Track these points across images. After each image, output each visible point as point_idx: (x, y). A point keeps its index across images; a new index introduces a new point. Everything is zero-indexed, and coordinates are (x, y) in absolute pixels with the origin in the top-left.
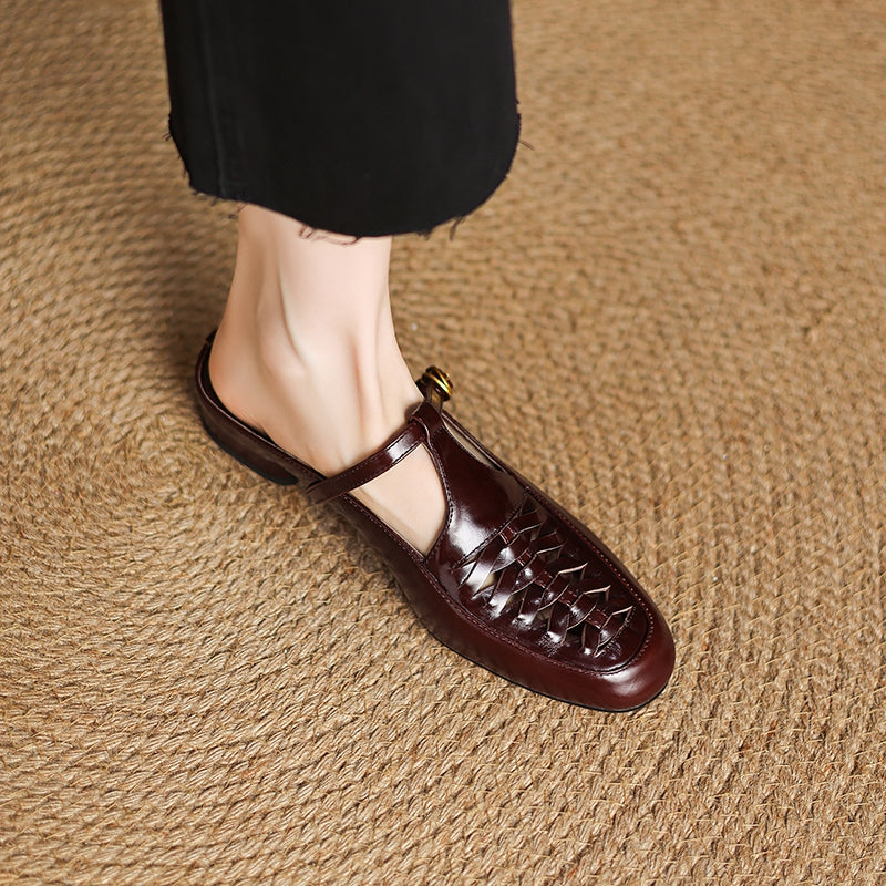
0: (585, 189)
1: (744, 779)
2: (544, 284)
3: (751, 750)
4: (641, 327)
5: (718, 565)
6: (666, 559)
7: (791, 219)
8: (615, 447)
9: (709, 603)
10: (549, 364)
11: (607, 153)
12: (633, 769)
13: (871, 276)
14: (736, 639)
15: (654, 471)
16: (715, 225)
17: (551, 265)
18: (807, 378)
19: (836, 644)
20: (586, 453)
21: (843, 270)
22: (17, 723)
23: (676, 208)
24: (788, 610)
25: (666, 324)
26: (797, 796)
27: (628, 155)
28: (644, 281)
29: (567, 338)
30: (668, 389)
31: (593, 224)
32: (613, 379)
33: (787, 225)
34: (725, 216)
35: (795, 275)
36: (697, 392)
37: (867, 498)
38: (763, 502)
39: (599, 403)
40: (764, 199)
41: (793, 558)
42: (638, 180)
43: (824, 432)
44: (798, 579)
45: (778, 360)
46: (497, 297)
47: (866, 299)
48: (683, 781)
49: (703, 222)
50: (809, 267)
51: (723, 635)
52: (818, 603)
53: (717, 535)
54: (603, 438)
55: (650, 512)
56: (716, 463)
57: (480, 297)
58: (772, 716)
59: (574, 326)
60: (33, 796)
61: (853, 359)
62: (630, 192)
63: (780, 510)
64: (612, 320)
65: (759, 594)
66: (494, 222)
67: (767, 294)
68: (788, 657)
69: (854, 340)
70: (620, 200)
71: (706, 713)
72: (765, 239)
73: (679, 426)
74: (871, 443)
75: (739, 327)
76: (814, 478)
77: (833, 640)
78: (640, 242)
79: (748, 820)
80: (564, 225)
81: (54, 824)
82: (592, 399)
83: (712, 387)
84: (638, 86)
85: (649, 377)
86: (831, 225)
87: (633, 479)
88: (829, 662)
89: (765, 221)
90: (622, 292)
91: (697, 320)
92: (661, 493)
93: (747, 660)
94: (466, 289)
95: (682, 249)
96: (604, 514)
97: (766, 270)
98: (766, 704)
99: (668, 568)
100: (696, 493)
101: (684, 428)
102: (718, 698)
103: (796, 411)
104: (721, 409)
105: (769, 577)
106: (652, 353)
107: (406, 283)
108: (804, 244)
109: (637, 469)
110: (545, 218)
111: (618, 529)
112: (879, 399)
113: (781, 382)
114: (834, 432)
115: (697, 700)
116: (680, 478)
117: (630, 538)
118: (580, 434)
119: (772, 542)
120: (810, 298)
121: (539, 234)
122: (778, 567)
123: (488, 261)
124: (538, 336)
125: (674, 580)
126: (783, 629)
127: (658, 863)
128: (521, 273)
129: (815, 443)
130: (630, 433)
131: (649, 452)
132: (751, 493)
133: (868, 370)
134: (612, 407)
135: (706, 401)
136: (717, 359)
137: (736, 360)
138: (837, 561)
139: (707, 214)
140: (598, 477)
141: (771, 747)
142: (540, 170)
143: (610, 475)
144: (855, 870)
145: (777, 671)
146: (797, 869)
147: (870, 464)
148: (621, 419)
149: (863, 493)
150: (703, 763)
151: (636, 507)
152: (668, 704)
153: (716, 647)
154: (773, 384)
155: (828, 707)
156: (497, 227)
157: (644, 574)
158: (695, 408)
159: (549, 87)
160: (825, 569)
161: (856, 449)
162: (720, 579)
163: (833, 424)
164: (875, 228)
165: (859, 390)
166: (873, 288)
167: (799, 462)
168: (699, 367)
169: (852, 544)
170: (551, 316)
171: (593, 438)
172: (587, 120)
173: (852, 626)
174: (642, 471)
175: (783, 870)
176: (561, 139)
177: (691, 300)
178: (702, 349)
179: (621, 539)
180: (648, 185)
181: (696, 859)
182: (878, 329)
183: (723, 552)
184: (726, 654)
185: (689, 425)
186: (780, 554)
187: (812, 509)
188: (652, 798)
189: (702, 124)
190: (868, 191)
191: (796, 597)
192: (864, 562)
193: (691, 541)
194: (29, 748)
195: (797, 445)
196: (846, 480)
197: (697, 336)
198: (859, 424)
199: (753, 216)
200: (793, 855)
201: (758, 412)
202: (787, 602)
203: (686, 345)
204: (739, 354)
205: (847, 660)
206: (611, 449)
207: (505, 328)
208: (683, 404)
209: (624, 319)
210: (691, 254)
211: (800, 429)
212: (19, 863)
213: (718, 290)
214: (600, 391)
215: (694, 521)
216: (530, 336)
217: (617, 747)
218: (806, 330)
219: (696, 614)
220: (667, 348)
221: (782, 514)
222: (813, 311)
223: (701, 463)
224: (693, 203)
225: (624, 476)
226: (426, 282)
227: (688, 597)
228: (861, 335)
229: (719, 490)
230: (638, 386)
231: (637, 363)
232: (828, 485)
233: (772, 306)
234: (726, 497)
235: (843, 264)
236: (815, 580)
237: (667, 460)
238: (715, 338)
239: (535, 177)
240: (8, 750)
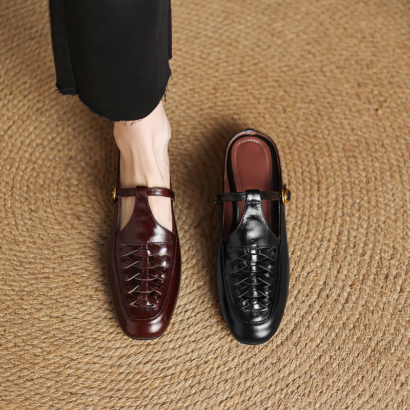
0: (284, 56)
1: (354, 298)
2: (270, 97)
3: (355, 286)
4: (311, 111)
5: (343, 209)
6: (321, 208)
7: (368, 62)
8: (303, 159)
9: (338, 225)
10: (277, 126)
11: (292, 40)
12: (309, 298)
13: (403, 85)
14: (348, 239)
15: (318, 169)
16: (338, 67)
17: (272, 89)
18: (378, 130)
19: (392, 240)
20: (292, 161)
21: (391, 83)
22: (84, 293)
23: (321, 61)
24: (371, 226)
25: (321, 111)
26: (377, 303)
27: (301, 40)
28: (311, 93)
29: (283, 116)
30: (323, 137)
31: (288, 71)
32: (302, 131)
33: (367, 65)
34: (342, 63)
35: (371, 87)
36: (335, 138)
37: (404, 179)
38: (362, 182)
39: (297, 140)
40: (358, 55)
41: (374, 204)
42: (305, 50)
43: (386, 152)
44: (376, 213)
45: (366, 123)
46: (251, 104)
47: (400, 95)
48: (329, 300)
49: (333, 67)
50: (377, 83)
51: (343, 238)
52: (384, 222)
53: (343, 196)
54: (298, 154)
55: (316, 187)
56: (343, 167)
57: (245, 105)
58: (364, 271)
59: (285, 111)
60: (91, 323)
61: (396, 121)
62: (302, 56)
63: (369, 185)
64: (300, 109)
65: (359, 220)
66: (248, 73)
67: (360, 96)
68: (371, 246)
69: (396, 113)
70: (299, 60)
71: (336, 272)
72: (359, 72)
73: (328, 151)
74: (405, 156)
75: (350, 110)
76: (382, 171)
77: (390, 238)
78: (307, 77)
79: (357, 314)
80: (276, 72)
81: (99, 334)
82: (294, 139)
83: (340, 136)
84: (303, 9)
85: (316, 131)
86: (385, 64)
87: (309, 172)
88: (389, 247)
89: (358, 64)
90: (302, 98)
91: (333, 108)
92: (320, 179)
93: (353, 248)
94: (239, 102)
95: (324, 79)
96: (298, 189)
97: (359, 85)
98: (361, 266)
99: (322, 211)
100: (335, 179)
101: (330, 152)
102: (340, 265)
103: (374, 144)
104: (344, 144)
105: (364, 213)
106: (316, 122)
107: (215, 103)
108: (374, 73)
109: (311, 168)
110: (268, 70)
111: (303, 195)
112: (407, 137)
113: (368, 132)
114: (390, 152)
115: (332, 267)
116: (328, 173)
117: (307, 199)
118: (290, 153)
119: (366, 198)
120: (378, 96)
121: (266, 77)
122: (368, 208)
123: (246, 90)
124: (271, 116)
125: (324, 216)
126: (369, 234)
127: (322, 333)
128: (260, 94)
129: (382, 157)
130: (309, 153)
131: (316, 161)
132: (357, 178)
133: (402, 126)
134: (302, 142)
135: (338, 141)
136: (342, 124)
137: (349, 124)
138: (392, 205)
139: (334, 63)
140: (296, 171)
141: (364, 284)
142: (265, 49)
143: (300, 170)
144: (403, 331)
145: (366, 252)
146: (379, 333)
147: (405, 164)
148: (306, 147)
149: (402, 176)
150: (336, 292)
151: (310, 185)
152: (320, 270)
153: (340, 244)
154: (365, 133)
155: (388, 266)
156: (249, 76)
157: (312, 214)
158: (334, 145)
159: (267, 13)
160: (388, 208)
161: (399, 159)
162: (343, 215)
163: (389, 149)
164: (403, 63)
165: (399, 134)
166: (403, 90)
167: (377, 165)
168: (335, 128)
169: (398, 197)
170: (275, 108)
171: (294, 154)
172: (283, 26)
173: (399, 232)
174: (313, 169)
175: (373, 333)
176: (273, 35)
177: (330, 100)
178: (336, 121)
179: (304, 200)
180: (310, 52)
181: (337, 330)
182: (406, 108)
183: (345, 203)
184: (344, 246)
185: (332, 151)
186: (369, 203)
187: (382, 183)
188: (317, 307)
189: (330, 23)
190: (400, 48)
191: (375, 221)
192: (404, 205)
193: (332, 199)
194: (89, 304)
195: (375, 158)
196: (395, 171)
197: (334, 115)
198: (400, 148)
199: (353, 62)
200: (377, 327)
201: (359, 145)
202: (371, 223)
203: (329, 119)
204: (350, 122)
205: (396, 246)
206: (301, 159)
207: (257, 115)
208: (329, 142)
209: (304, 108)
210: (329, 81)
211: (376, 151)
212: (84, 350)
213: (340, 95)
214: (298, 136)
215: (334, 191)
216: (267, 116)
217: (301, 290)
218: (377, 110)
219: (332, 230)
220: (322, 120)
221: (370, 186)
222: (379, 101)
223: (337, 167)
224: (328, 59)
225: (306, 171)
226: (223, 101)
227: (329, 223)
228: (399, 110)
229: (345, 178)
230: (312, 134)
231: (311, 126)
232: (388, 174)
233: (363, 100)
234: (347, 180)
235: (391, 80)
236: (383, 213)
237: (323, 165)
238: (341, 116)
239: (264, 53)
240: (81, 305)
